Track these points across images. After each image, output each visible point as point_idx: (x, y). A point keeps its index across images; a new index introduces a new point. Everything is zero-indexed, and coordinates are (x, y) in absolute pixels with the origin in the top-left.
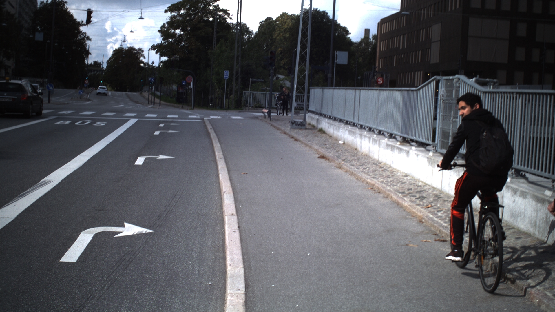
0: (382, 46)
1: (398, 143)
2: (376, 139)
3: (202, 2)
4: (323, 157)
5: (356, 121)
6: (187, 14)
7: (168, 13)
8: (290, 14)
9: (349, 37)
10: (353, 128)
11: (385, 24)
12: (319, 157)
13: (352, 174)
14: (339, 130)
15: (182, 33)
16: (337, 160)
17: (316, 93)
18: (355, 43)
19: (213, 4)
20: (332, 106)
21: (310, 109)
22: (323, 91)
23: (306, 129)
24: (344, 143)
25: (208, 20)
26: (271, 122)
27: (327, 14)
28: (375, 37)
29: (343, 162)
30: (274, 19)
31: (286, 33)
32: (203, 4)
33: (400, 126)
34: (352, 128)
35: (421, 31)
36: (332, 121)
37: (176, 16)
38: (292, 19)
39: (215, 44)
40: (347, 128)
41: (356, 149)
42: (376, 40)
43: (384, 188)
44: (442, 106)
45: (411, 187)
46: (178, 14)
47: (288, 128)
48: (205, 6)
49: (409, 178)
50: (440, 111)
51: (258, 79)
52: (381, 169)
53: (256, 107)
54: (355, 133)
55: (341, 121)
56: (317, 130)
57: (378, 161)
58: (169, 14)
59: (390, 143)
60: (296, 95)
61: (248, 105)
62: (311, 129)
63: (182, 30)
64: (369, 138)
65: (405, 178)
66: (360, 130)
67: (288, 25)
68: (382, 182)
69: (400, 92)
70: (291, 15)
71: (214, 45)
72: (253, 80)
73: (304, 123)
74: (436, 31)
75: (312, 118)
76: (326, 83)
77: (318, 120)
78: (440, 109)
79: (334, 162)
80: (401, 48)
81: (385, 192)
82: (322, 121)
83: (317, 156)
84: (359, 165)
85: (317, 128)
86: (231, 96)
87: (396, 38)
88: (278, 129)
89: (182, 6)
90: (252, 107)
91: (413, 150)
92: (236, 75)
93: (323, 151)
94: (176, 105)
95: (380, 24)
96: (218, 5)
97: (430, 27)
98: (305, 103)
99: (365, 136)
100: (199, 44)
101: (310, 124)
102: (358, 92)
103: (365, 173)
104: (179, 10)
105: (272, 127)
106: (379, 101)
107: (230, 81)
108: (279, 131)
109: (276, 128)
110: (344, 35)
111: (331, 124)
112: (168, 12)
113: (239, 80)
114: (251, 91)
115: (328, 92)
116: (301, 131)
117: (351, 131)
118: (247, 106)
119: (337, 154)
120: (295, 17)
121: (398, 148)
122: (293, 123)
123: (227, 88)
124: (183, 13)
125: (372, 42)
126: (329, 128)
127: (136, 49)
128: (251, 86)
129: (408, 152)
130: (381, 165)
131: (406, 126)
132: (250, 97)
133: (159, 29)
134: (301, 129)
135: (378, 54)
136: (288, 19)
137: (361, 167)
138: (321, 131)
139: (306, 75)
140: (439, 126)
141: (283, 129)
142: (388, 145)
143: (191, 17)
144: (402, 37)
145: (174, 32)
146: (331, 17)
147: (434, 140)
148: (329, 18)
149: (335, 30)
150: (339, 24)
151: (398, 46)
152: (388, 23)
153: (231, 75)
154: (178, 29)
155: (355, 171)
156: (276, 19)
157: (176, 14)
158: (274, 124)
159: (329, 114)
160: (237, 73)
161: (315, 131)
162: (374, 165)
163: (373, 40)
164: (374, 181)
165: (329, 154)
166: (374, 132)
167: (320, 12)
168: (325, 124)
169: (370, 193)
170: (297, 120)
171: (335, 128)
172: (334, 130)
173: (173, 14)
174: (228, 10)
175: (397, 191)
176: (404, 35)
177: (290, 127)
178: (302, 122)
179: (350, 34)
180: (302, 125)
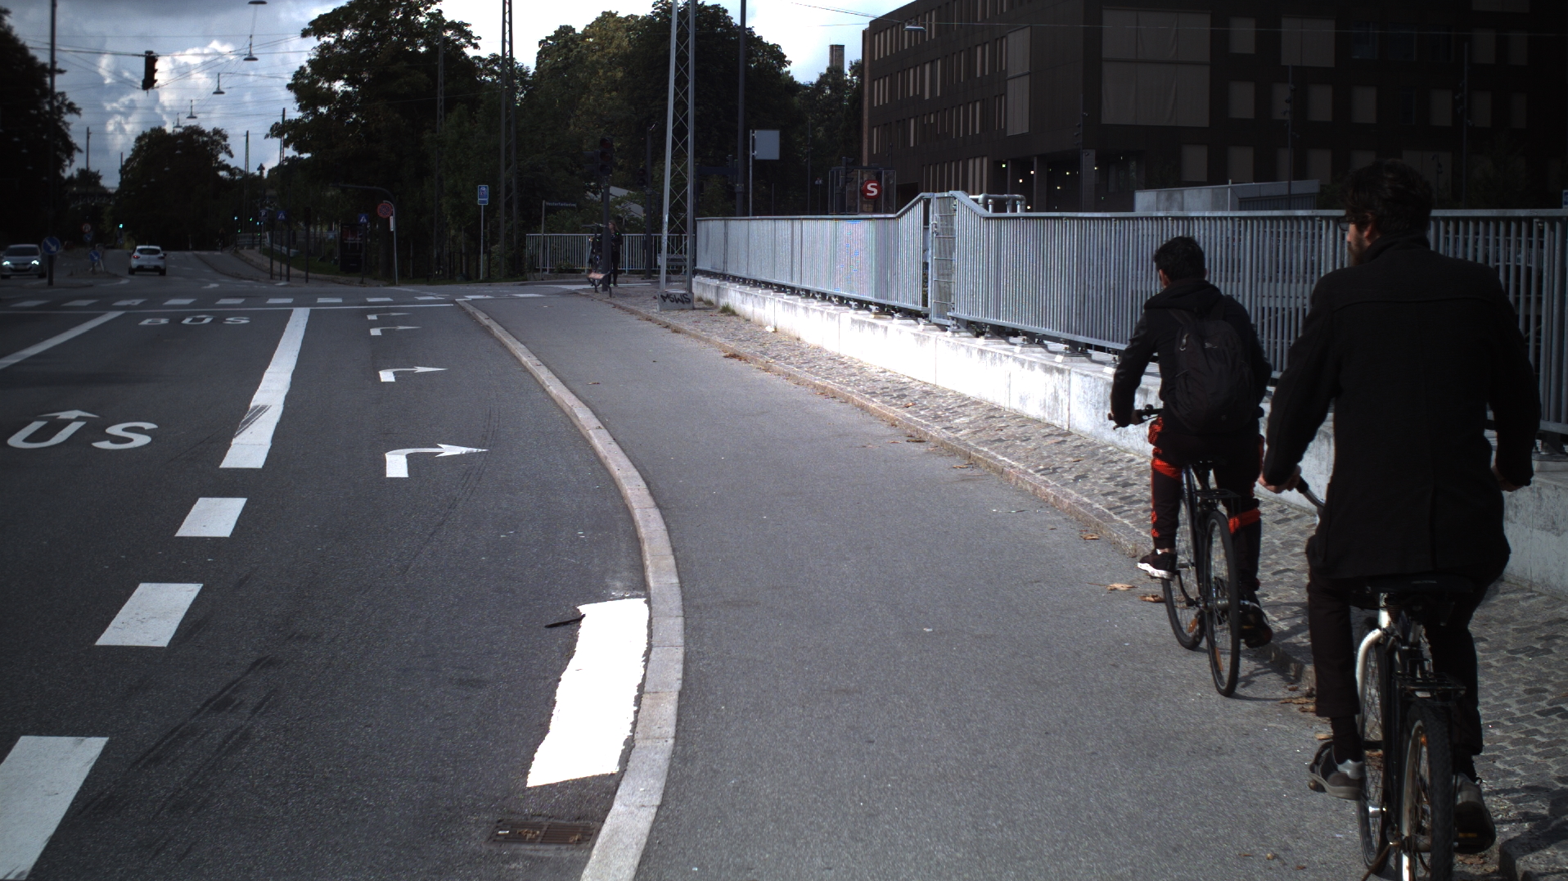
0: (879, 94)
1: (873, 316)
2: (835, 312)
3: (399, 5)
4: (734, 356)
5: (795, 284)
6: (361, 40)
7: (312, 37)
8: (622, 14)
9: (789, 72)
10: (792, 297)
11: (882, 34)
12: (726, 357)
13: (788, 376)
14: (764, 305)
15: (350, 89)
16: (762, 357)
17: (711, 229)
18: (805, 87)
19: (427, 9)
20: (748, 256)
21: (699, 267)
22: (725, 225)
23: (694, 309)
24: (776, 331)
25: (416, 52)
26: (613, 300)
27: (726, 11)
28: (857, 68)
29: (773, 360)
30: (579, 30)
31: (615, 68)
32: (401, 9)
33: (873, 284)
34: (789, 297)
35: (979, 50)
36: (748, 288)
37: (334, 46)
38: (629, 29)
39: (441, 117)
40: (780, 299)
41: (798, 339)
42: (861, 77)
43: (842, 389)
44: (936, 243)
45: (889, 385)
46: (339, 40)
47: (654, 310)
48: (406, 15)
49: (888, 374)
50: (932, 253)
51: (562, 201)
52: (842, 366)
53: (561, 271)
54: (794, 306)
55: (768, 285)
56: (717, 311)
57: (839, 355)
58: (313, 42)
59: (856, 317)
60: (669, 237)
61: (541, 267)
62: (704, 309)
63: (349, 82)
64: (822, 312)
65: (882, 375)
66: (805, 300)
67: (618, 47)
68: (841, 383)
69: (871, 222)
70: (627, 18)
71: (438, 118)
72: (548, 204)
73: (689, 296)
74: (1017, 49)
75: (705, 286)
76: (731, 206)
77: (718, 288)
78: (932, 249)
79: (756, 361)
80: (927, 97)
81: (843, 395)
82: (727, 290)
83: (723, 354)
84: (802, 363)
85: (716, 307)
86: (495, 248)
87: (912, 71)
88: (632, 312)
89: (345, 18)
90: (551, 271)
91: (896, 324)
92: (506, 195)
93: (733, 346)
94: (342, 279)
95: (867, 35)
96: (440, 12)
97: (1002, 38)
98: (688, 257)
99: (814, 310)
100: (397, 115)
101: (700, 299)
102: (797, 224)
103: (812, 373)
104: (340, 31)
105: (616, 309)
106: (836, 241)
107: (491, 209)
108: (634, 317)
109: (628, 311)
110: (772, 67)
111: (747, 294)
112: (310, 35)
113: (514, 207)
114: (545, 232)
115: (739, 227)
116: (683, 314)
117: (787, 303)
118: (538, 270)
119: (761, 349)
120: (638, 21)
121: (871, 324)
122: (665, 297)
123: (485, 227)
124: (350, 37)
125: (851, 81)
126: (743, 302)
127: (207, 131)
128: (546, 219)
129: (886, 329)
130: (843, 360)
131: (883, 280)
132: (545, 248)
133: (290, 81)
134: (682, 309)
135: (866, 117)
136: (618, 29)
137: (804, 365)
138: (728, 311)
139: (689, 192)
140: (932, 279)
141: (643, 311)
142: (854, 321)
143: (371, 46)
144: (927, 67)
145: (329, 89)
146: (737, 20)
147: (925, 303)
148: (731, 24)
149: (750, 55)
150: (760, 38)
151: (918, 93)
152: (888, 32)
153: (494, 195)
154: (340, 78)
155: (795, 371)
156: (585, 31)
157: (332, 41)
158: (619, 302)
159: (743, 274)
160: (508, 190)
161: (715, 312)
162: (829, 362)
163: (852, 76)
164: (825, 383)
165: (746, 349)
166: (832, 302)
167: (707, 8)
168: (734, 296)
169: (821, 398)
170: (672, 291)
171: (756, 300)
172: (754, 306)
173: (326, 39)
174: (467, 25)
175: (864, 391)
176: (932, 62)
177: (658, 307)
178: (684, 294)
179: (789, 63)
180: (685, 301)
